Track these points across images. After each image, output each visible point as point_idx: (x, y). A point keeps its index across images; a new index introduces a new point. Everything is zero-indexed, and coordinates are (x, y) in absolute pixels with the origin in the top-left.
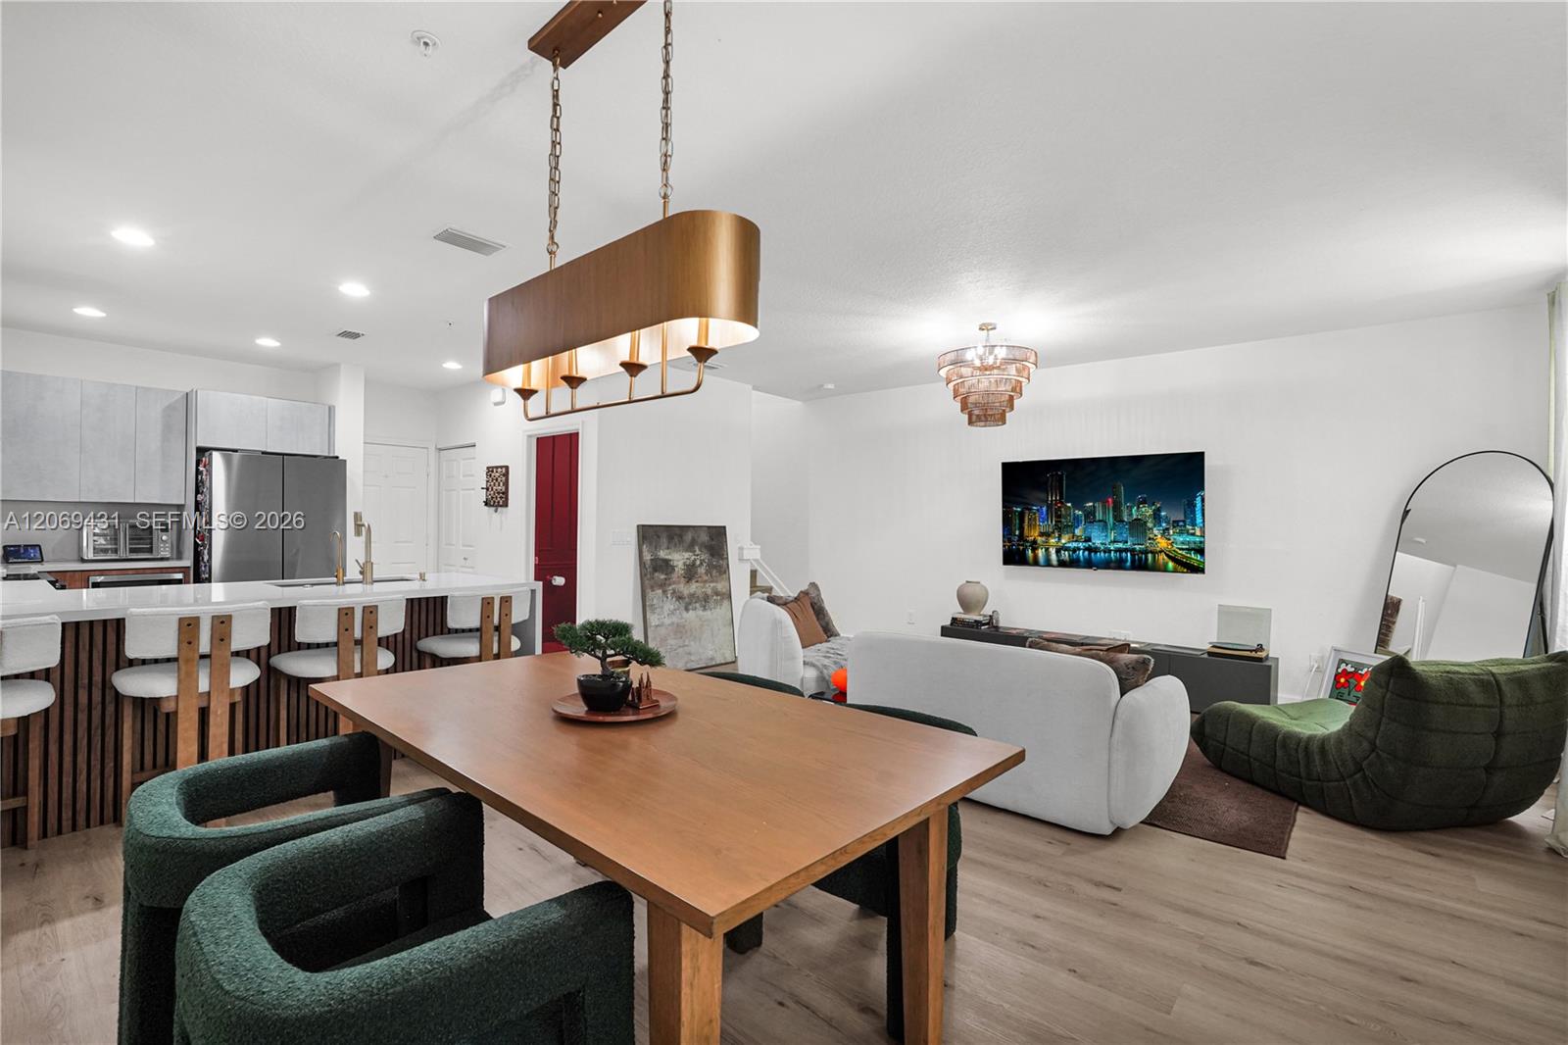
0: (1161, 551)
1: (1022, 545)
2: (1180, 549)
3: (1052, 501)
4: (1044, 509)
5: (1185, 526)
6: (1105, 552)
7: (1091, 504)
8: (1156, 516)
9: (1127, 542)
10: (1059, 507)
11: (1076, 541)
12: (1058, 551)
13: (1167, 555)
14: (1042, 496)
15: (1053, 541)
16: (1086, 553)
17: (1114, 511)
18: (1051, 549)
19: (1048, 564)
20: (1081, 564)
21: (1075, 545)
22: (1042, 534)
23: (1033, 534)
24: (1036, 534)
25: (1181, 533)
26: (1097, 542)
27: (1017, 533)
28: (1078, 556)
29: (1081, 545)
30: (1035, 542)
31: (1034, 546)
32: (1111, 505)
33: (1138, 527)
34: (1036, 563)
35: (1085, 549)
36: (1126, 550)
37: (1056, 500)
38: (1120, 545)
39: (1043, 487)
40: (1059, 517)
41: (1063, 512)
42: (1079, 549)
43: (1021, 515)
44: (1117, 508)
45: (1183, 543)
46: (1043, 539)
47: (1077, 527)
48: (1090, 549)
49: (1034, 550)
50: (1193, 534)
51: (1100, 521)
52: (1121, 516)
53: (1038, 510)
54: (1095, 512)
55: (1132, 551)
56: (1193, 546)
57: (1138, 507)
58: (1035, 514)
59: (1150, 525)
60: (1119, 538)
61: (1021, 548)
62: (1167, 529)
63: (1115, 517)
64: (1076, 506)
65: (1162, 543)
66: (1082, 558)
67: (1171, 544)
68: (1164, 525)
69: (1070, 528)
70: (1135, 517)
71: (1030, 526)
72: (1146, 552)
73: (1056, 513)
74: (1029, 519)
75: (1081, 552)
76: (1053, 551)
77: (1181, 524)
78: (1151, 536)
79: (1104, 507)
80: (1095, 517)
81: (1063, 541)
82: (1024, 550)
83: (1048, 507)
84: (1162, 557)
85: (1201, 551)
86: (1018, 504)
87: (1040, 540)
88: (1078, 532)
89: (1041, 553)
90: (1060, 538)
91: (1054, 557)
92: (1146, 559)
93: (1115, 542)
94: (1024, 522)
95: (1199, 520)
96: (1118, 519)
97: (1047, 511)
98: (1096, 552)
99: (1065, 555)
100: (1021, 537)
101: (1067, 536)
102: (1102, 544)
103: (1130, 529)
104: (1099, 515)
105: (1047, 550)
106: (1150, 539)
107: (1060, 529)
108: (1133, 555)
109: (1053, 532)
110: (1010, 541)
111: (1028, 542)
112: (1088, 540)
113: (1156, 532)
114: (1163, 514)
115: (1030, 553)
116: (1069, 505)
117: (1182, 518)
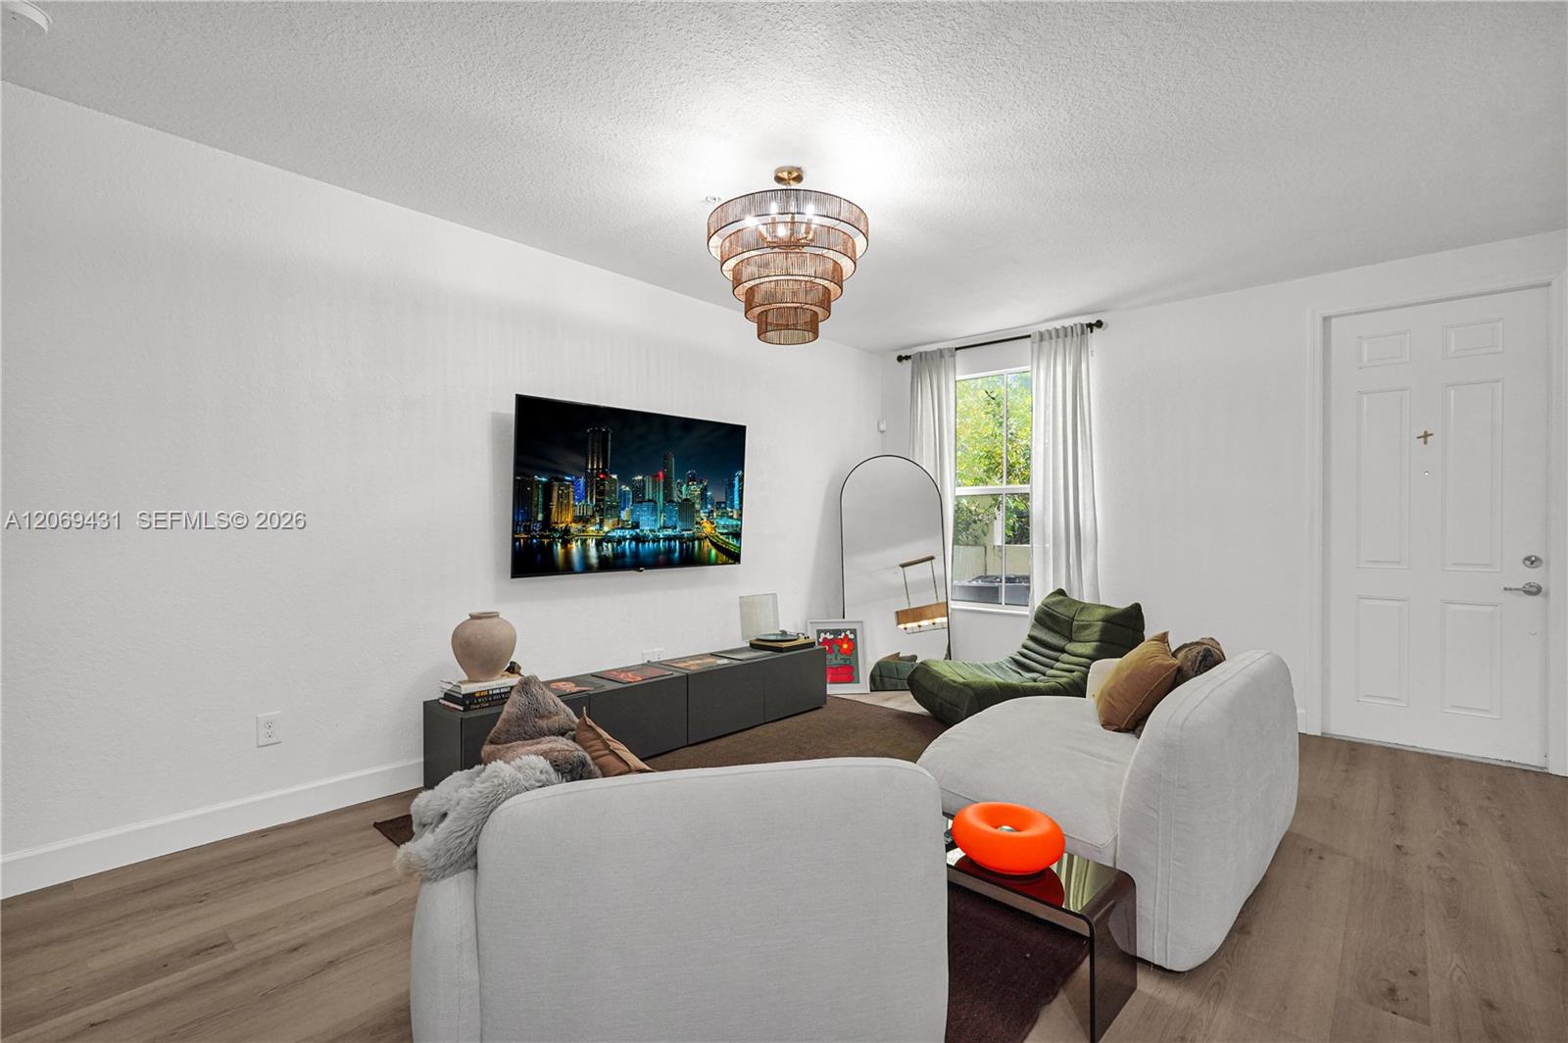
0: (706, 537)
1: (548, 537)
2: (722, 534)
3: (592, 469)
4: (582, 480)
5: (725, 508)
6: (654, 541)
7: (640, 478)
8: (703, 496)
9: (675, 528)
10: (602, 480)
11: (622, 528)
12: (599, 544)
13: (711, 541)
14: (579, 460)
15: (592, 528)
16: (634, 543)
17: (665, 488)
18: (589, 541)
19: (587, 568)
20: (628, 560)
21: (618, 533)
22: (577, 519)
23: (564, 519)
24: (569, 519)
25: (722, 516)
26: (646, 528)
27: (540, 517)
28: (624, 550)
29: (627, 533)
30: (567, 531)
31: (566, 537)
32: (662, 481)
33: (686, 509)
34: (568, 569)
35: (631, 540)
36: (674, 538)
37: (598, 468)
38: (670, 532)
39: (580, 448)
40: (601, 493)
41: (607, 488)
42: (625, 539)
43: (547, 489)
44: (667, 487)
45: (724, 527)
46: (579, 526)
47: (623, 509)
48: (638, 539)
49: (566, 543)
50: (731, 517)
51: (649, 501)
52: (671, 495)
53: (572, 482)
54: (644, 489)
55: (680, 538)
56: (731, 530)
57: (688, 485)
58: (568, 487)
59: (697, 506)
60: (670, 523)
61: (546, 541)
62: (712, 511)
63: (665, 499)
64: (625, 478)
65: (707, 528)
66: (628, 551)
67: (714, 529)
68: (709, 506)
69: (615, 510)
70: (684, 497)
71: (560, 503)
72: (692, 539)
73: (597, 488)
74: (559, 496)
75: (627, 543)
76: (592, 544)
77: (723, 505)
78: (698, 519)
79: (655, 484)
80: (644, 496)
81: (606, 529)
82: (551, 545)
83: (586, 478)
84: (707, 543)
85: (737, 535)
86: (542, 471)
87: (575, 527)
88: (624, 515)
89: (575, 548)
90: (601, 524)
91: (593, 552)
92: (693, 547)
93: (665, 527)
94: (551, 500)
95: (737, 502)
96: (668, 499)
97: (586, 484)
98: (644, 542)
99: (608, 549)
100: (547, 523)
101: (611, 521)
102: (651, 531)
103: (679, 511)
104: (649, 495)
105: (584, 542)
106: (697, 523)
107: (602, 511)
108: (681, 544)
109: (593, 516)
110: (527, 530)
111: (556, 531)
112: (636, 526)
113: (702, 515)
114: (709, 494)
115: (559, 549)
116: (615, 477)
117: (723, 499)
